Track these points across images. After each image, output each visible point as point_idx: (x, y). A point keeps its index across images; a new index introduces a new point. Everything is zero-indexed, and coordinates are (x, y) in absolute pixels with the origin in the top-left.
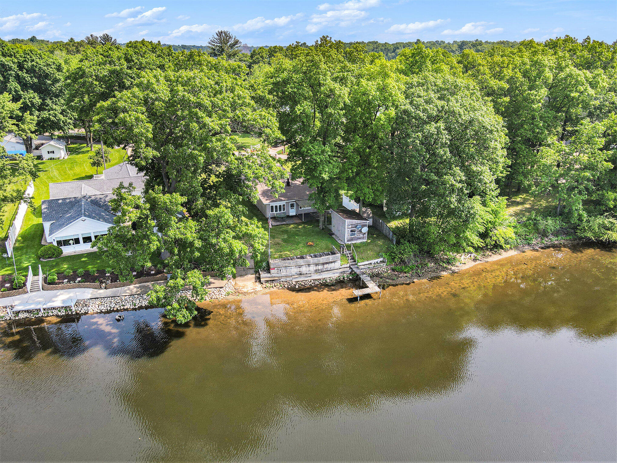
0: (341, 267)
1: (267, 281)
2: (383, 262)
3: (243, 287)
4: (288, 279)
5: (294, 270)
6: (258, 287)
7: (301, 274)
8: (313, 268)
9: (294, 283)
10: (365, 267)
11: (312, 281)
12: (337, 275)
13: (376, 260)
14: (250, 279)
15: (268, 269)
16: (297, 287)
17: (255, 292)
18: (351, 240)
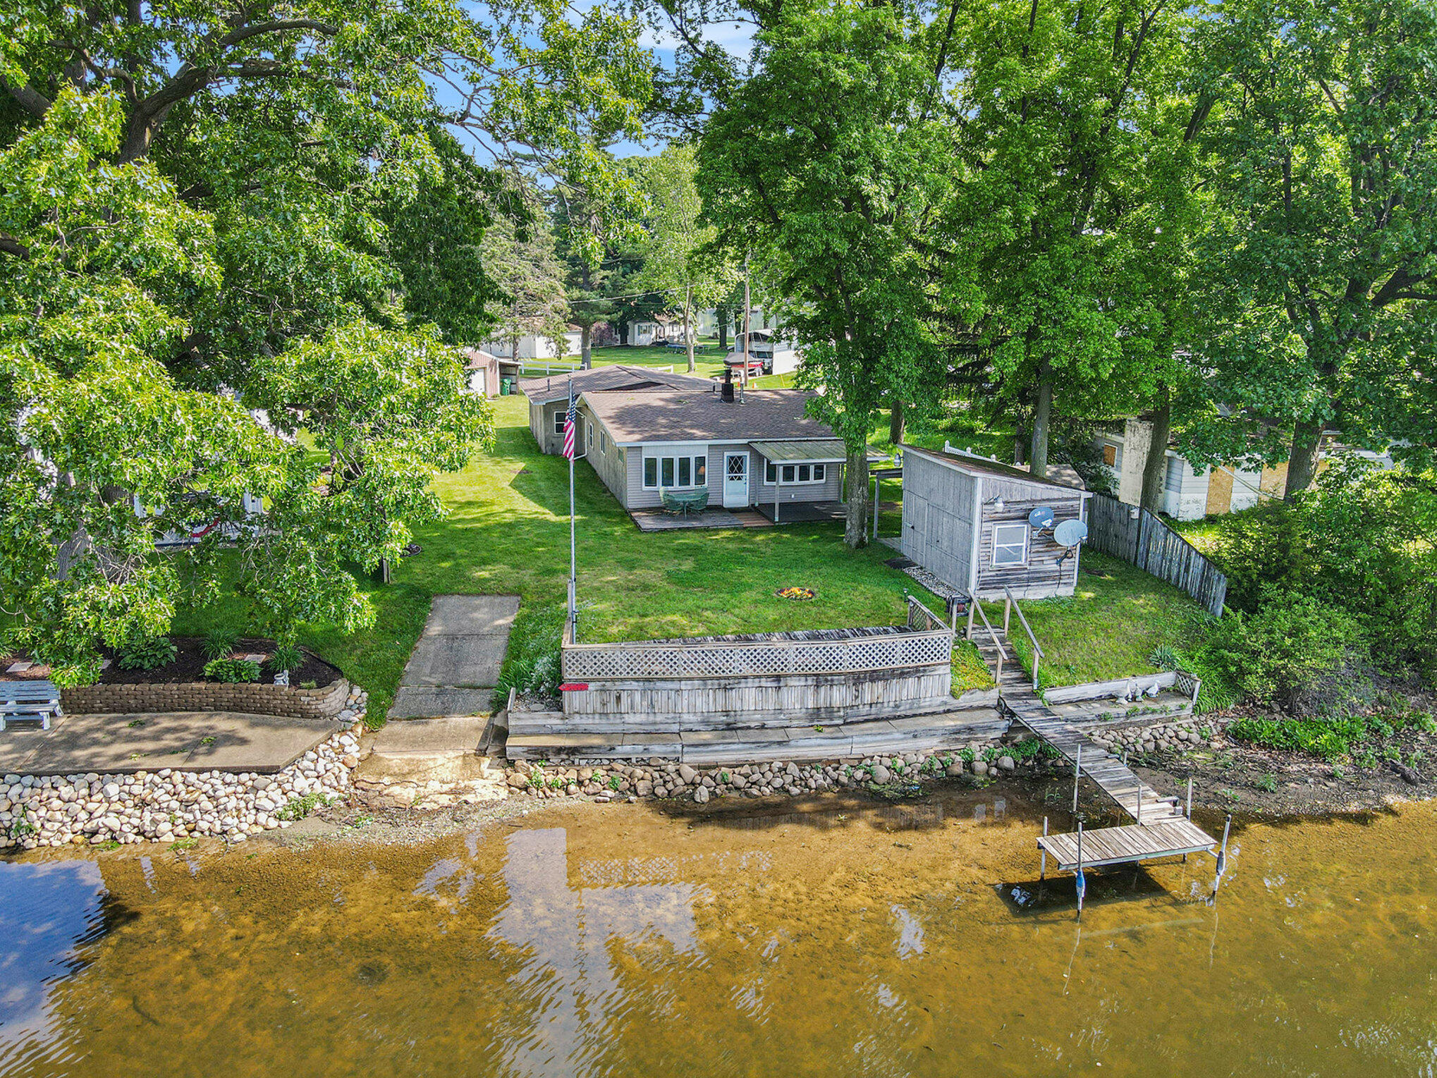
0: (955, 703)
1: (540, 755)
2: (1176, 692)
3: (402, 778)
4: (657, 749)
5: (697, 704)
6: (486, 782)
7: (730, 727)
8: (797, 698)
9: (690, 773)
10: (1083, 711)
11: (793, 768)
12: (931, 745)
13: (1142, 682)
14: (453, 739)
15: (552, 689)
16: (703, 795)
18: (1002, 582)
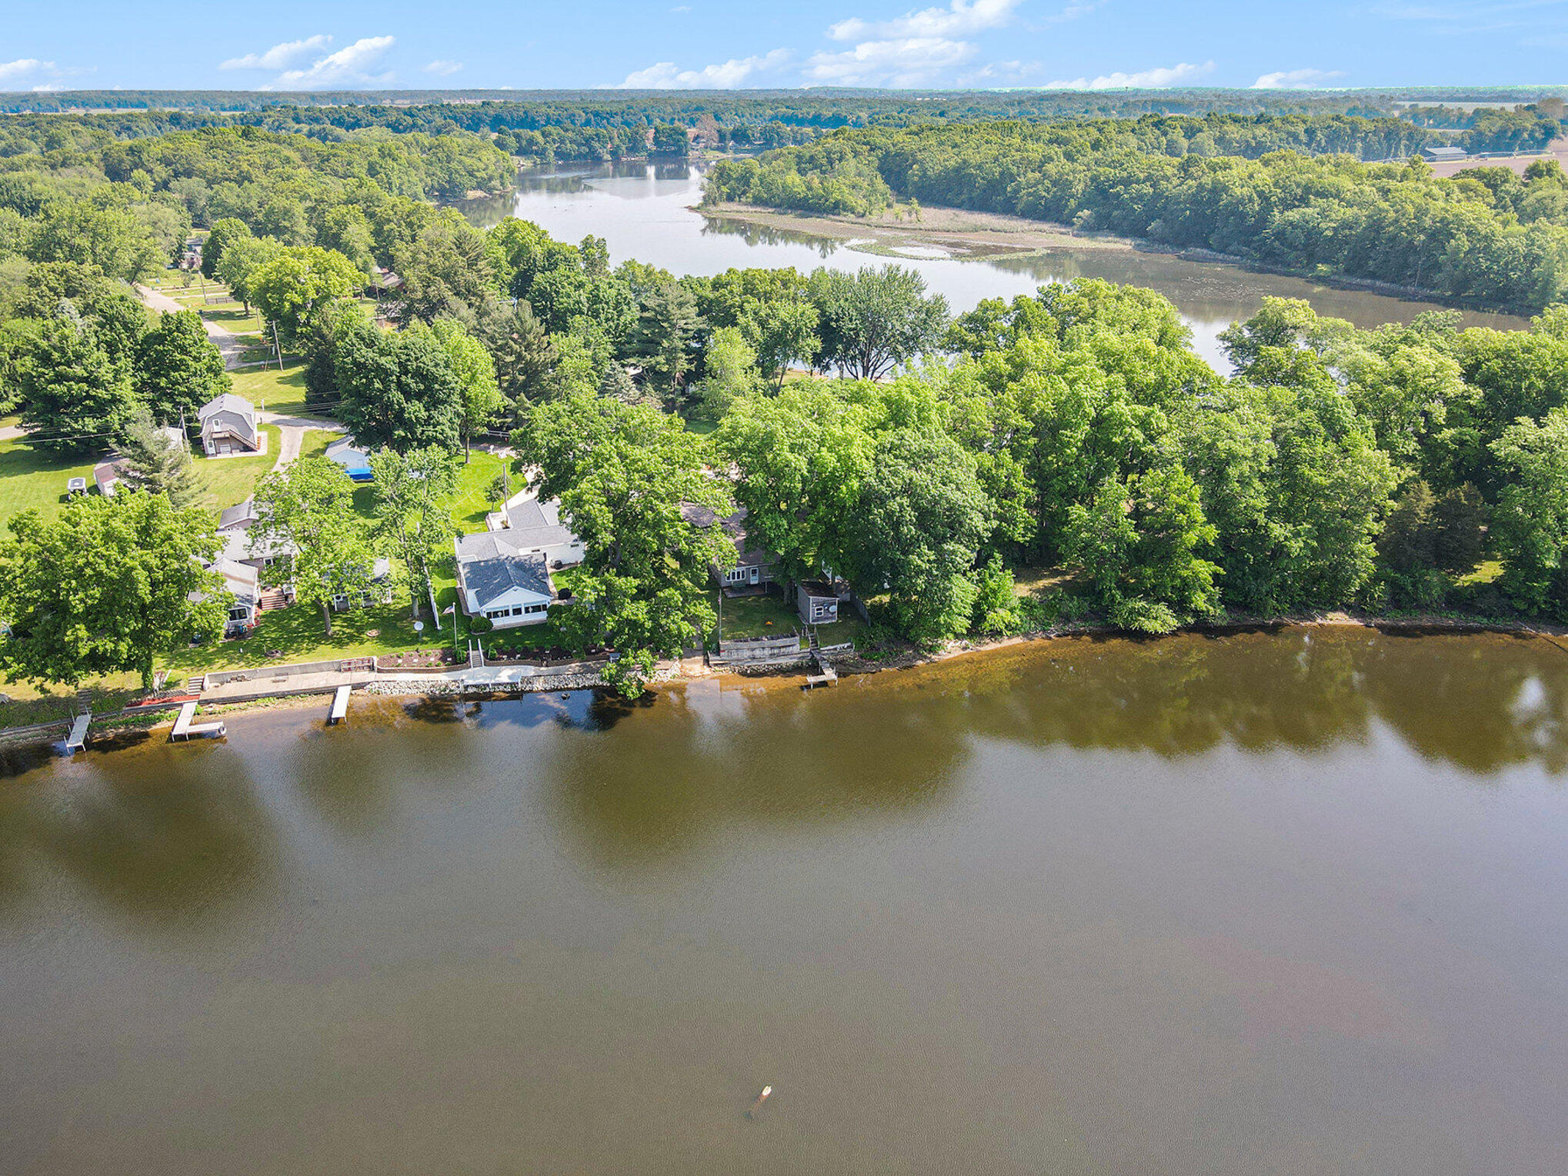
0: (800, 652)
1: (716, 665)
2: (850, 647)
3: (690, 669)
4: (740, 663)
5: (747, 654)
6: (707, 670)
7: (754, 658)
9: (746, 667)
10: (828, 652)
11: (766, 666)
12: (794, 660)
13: (843, 645)
14: (698, 661)
15: (718, 652)
16: (749, 671)
17: (703, 676)
18: (818, 619)
